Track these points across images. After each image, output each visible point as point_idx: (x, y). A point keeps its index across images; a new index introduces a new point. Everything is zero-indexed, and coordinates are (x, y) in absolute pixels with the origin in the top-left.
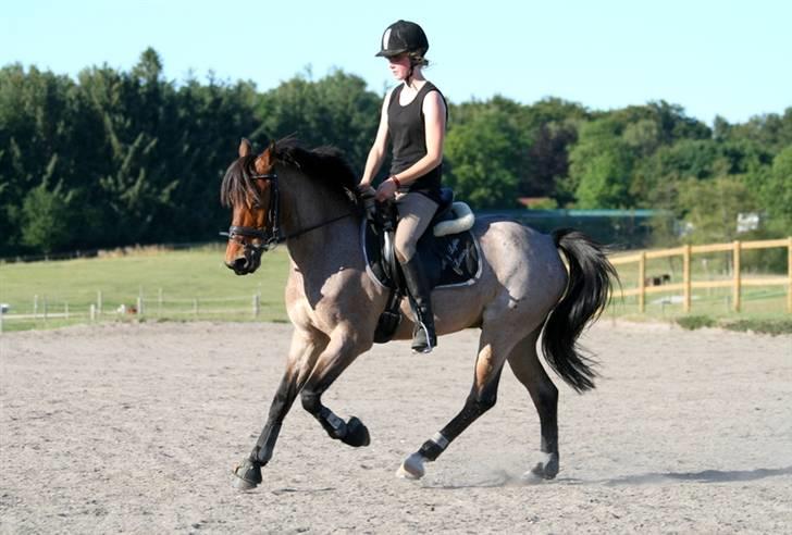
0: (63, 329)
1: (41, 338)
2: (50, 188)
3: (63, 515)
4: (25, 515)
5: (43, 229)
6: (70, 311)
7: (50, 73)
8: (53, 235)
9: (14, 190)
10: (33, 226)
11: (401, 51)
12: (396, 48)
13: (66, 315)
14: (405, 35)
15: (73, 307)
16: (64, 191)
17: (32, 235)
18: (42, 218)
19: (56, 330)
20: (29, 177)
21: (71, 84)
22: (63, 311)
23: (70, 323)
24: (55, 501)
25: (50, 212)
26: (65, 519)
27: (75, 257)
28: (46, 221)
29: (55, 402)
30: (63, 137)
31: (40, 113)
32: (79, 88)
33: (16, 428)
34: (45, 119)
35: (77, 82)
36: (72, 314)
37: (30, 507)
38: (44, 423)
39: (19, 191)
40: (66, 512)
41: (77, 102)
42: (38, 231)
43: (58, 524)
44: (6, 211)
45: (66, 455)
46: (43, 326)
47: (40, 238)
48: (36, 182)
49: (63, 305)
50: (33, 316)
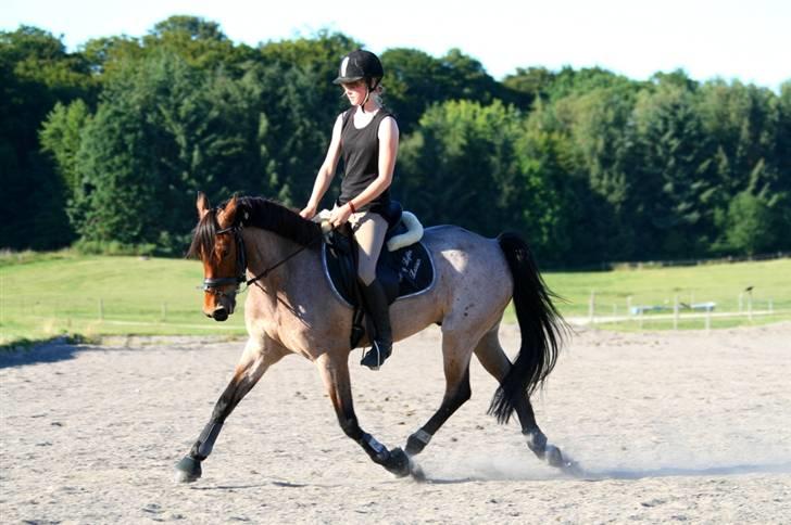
0: (770, 326)
1: (748, 334)
2: (755, 192)
3: (777, 500)
4: (743, 501)
5: (747, 231)
6: (774, 308)
7: (752, 86)
8: (757, 237)
9: (721, 196)
10: (738, 229)
11: (358, 78)
12: (354, 76)
13: (771, 312)
14: (362, 64)
15: (776, 305)
16: (768, 196)
17: (737, 236)
18: (747, 222)
19: (763, 326)
20: (735, 183)
21: (772, 95)
22: (767, 309)
23: (775, 320)
24: (769, 488)
25: (755, 216)
26: (780, 504)
27: (777, 257)
28: (750, 224)
29: (764, 394)
30: (765, 146)
31: (746, 123)
32: (779, 100)
33: (730, 419)
34: (750, 129)
35: (778, 93)
36: (776, 312)
37: (746, 492)
38: (757, 414)
39: (726, 196)
40: (780, 498)
41: (777, 113)
42: (744, 234)
43: (773, 508)
44: (713, 215)
45: (777, 444)
46: (749, 324)
47: (744, 240)
48: (742, 187)
49: (766, 303)
50: (739, 313)
